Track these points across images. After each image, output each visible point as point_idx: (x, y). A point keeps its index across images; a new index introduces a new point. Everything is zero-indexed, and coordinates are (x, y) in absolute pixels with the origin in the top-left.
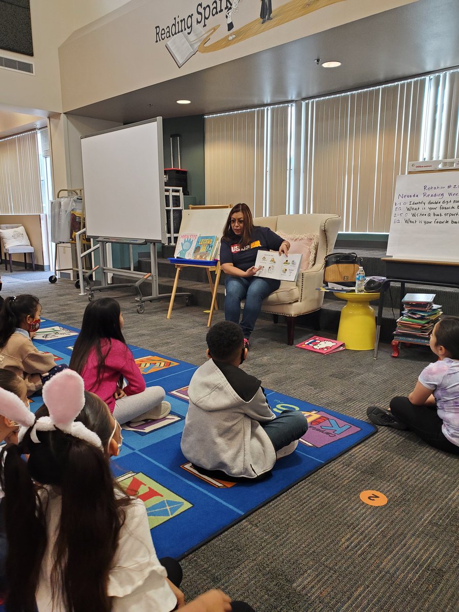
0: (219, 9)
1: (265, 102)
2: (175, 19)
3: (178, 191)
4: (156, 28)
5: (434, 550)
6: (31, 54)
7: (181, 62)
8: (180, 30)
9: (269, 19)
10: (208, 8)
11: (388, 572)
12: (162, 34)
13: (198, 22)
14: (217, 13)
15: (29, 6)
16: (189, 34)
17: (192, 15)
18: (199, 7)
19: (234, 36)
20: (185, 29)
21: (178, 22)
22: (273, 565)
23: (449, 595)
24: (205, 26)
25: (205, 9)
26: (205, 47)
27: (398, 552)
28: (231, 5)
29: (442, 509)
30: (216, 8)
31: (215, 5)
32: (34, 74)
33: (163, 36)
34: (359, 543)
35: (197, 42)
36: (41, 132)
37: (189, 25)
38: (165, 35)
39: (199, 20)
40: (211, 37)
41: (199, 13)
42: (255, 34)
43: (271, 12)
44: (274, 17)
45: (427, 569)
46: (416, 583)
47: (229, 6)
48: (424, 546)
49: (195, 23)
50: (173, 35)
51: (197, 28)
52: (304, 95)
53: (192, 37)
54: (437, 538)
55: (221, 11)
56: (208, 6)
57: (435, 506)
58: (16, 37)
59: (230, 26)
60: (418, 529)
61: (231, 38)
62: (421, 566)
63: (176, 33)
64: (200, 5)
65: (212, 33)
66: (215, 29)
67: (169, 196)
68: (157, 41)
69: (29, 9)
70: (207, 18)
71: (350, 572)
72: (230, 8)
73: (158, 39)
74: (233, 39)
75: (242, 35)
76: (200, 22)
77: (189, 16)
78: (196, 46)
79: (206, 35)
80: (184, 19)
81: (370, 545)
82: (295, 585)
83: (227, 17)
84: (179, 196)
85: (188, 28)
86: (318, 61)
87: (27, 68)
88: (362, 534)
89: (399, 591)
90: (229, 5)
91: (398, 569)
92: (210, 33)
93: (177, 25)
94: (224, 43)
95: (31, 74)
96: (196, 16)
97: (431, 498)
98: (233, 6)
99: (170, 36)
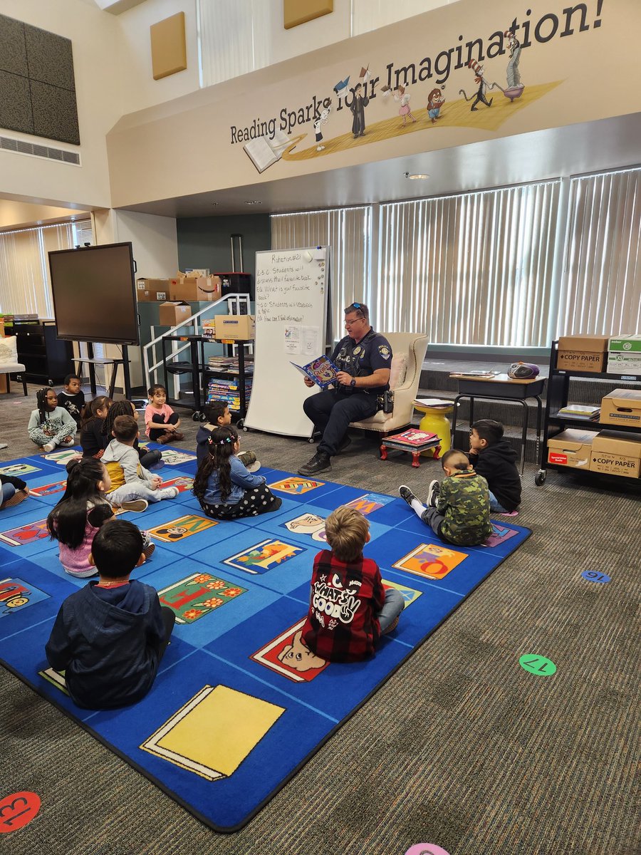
0: (306, 118)
1: (339, 204)
2: (254, 121)
3: (245, 297)
4: (232, 128)
5: (570, 613)
6: (78, 143)
7: (261, 167)
8: (261, 133)
9: (362, 134)
10: (293, 115)
11: (542, 628)
12: (239, 136)
13: (282, 128)
14: (303, 121)
15: (74, 88)
16: (271, 139)
17: (275, 120)
18: (283, 113)
19: (323, 147)
20: (267, 134)
21: (258, 126)
22: (461, 628)
23: (586, 638)
24: (290, 133)
25: (290, 115)
26: (290, 154)
27: (545, 616)
28: (320, 115)
29: (568, 588)
30: (303, 116)
31: (301, 112)
32: (80, 165)
33: (240, 138)
34: (516, 613)
35: (280, 149)
36: (76, 225)
37: (272, 130)
38: (243, 137)
39: (283, 126)
40: (297, 145)
41: (283, 119)
42: (347, 148)
43: (364, 128)
44: (367, 133)
45: (568, 624)
46: (562, 633)
47: (318, 116)
48: (562, 611)
49: (278, 129)
50: (252, 138)
51: (282, 135)
52: (381, 199)
53: (275, 143)
54: (570, 606)
55: (308, 120)
56: (294, 113)
57: (563, 586)
58: (61, 124)
59: (319, 137)
60: (555, 602)
61: (319, 149)
62: (563, 623)
63: (255, 137)
64: (285, 110)
65: (298, 141)
66: (301, 138)
67: (235, 303)
68: (233, 142)
69: (74, 92)
70: (293, 126)
71: (516, 630)
72: (319, 119)
73: (234, 140)
74: (322, 150)
75: (331, 147)
76: (284, 129)
77: (271, 121)
78: (280, 153)
79: (291, 143)
80: (265, 123)
81: (524, 613)
82: (481, 639)
83: (315, 127)
84: (246, 303)
85: (271, 133)
86: (407, 174)
87: (73, 158)
88: (515, 607)
89: (552, 638)
90: (317, 114)
91: (548, 626)
92: (296, 140)
93: (257, 128)
94: (313, 153)
95: (78, 165)
96: (279, 121)
97: (559, 581)
98: (322, 117)
99: (248, 139)
